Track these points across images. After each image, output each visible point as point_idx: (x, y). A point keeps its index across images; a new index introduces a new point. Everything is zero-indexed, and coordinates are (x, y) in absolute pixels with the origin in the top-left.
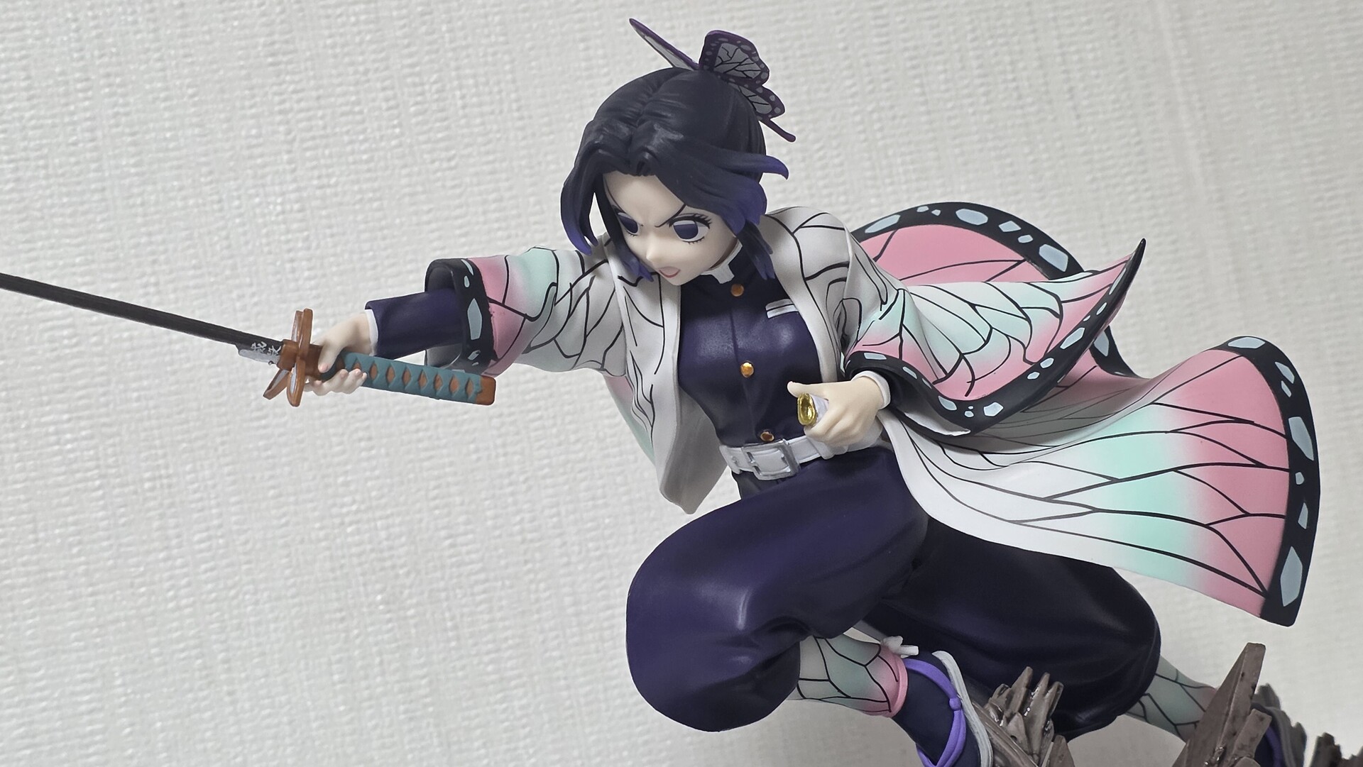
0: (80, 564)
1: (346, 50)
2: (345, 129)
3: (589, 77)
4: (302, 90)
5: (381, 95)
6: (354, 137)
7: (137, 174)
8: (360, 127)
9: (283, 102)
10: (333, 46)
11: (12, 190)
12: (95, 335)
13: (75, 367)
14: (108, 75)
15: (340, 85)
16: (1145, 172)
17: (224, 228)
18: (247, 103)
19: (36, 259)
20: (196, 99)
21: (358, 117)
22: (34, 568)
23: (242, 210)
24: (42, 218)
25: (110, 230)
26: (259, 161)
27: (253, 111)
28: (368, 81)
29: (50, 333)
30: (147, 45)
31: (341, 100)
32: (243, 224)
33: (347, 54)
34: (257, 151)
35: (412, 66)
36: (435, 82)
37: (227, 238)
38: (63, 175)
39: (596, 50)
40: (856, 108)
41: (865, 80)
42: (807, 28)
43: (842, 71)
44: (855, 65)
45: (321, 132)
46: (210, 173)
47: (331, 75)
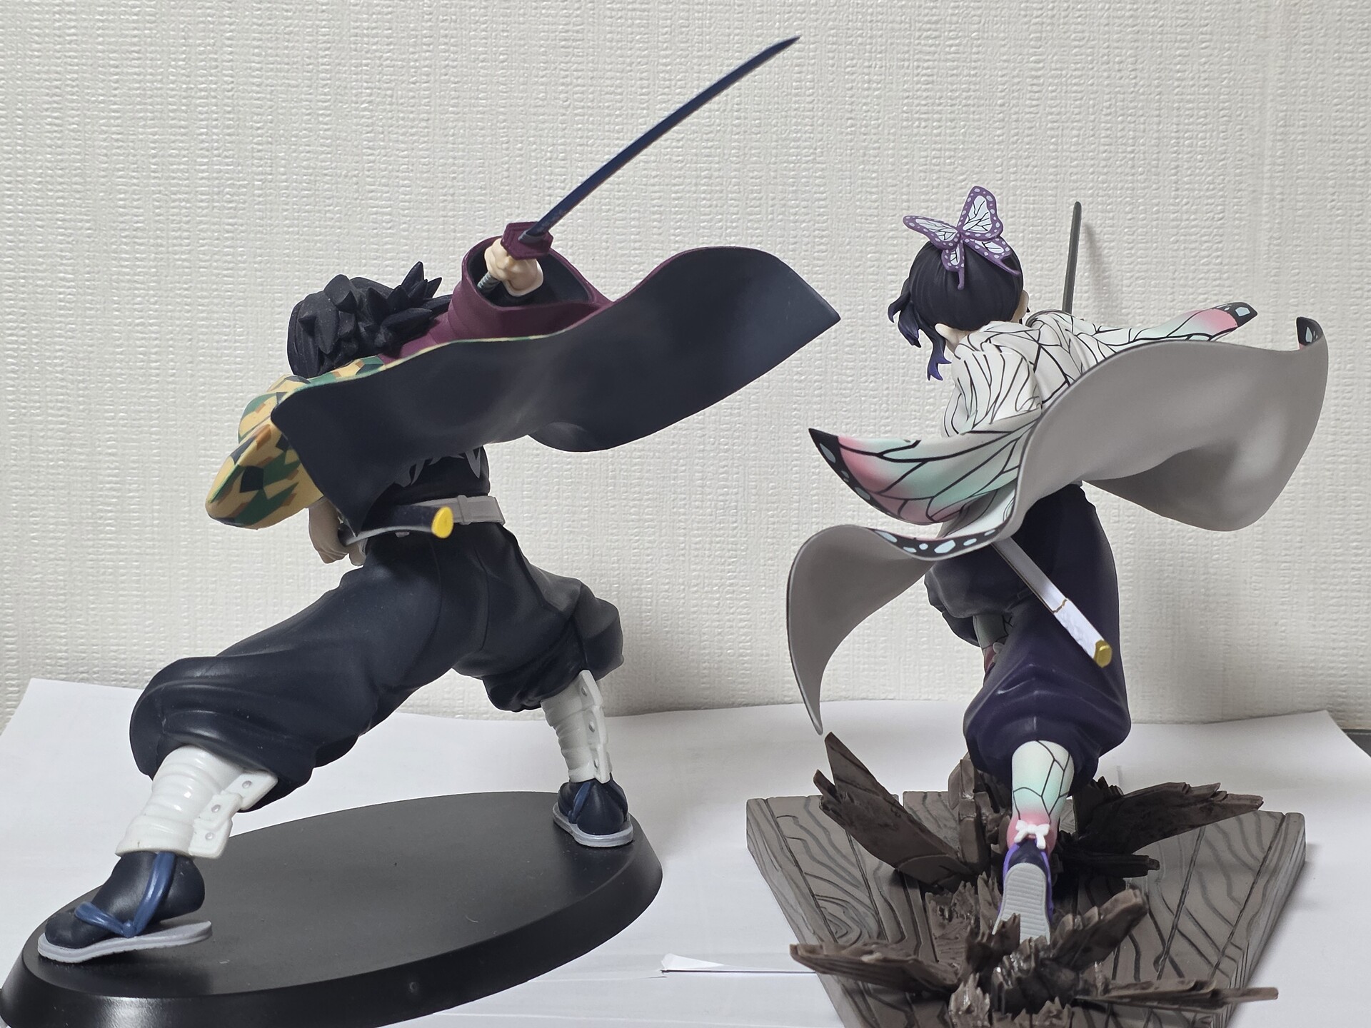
1: (620, 45)
2: (606, 104)
3: (796, 95)
4: (582, 70)
5: (639, 83)
7: (453, 113)
9: (566, 76)
10: (611, 41)
11: (365, 109)
12: (404, 223)
13: (386, 243)
14: (446, 36)
15: (610, 70)
16: (1220, 242)
17: (507, 162)
18: (541, 73)
19: (373, 162)
20: (505, 64)
21: (619, 97)
23: (522, 152)
24: (383, 133)
26: (541, 117)
27: (544, 79)
28: (631, 71)
29: (374, 216)
31: (608, 82)
32: (522, 163)
33: (621, 48)
34: (541, 110)
35: (666, 65)
36: (680, 80)
37: (508, 170)
38: (402, 104)
39: (807, 74)
40: (999, 153)
41: (1012, 132)
42: (975, 84)
43: (995, 122)
44: (1006, 119)
45: (589, 104)
46: (505, 121)
47: (605, 62)
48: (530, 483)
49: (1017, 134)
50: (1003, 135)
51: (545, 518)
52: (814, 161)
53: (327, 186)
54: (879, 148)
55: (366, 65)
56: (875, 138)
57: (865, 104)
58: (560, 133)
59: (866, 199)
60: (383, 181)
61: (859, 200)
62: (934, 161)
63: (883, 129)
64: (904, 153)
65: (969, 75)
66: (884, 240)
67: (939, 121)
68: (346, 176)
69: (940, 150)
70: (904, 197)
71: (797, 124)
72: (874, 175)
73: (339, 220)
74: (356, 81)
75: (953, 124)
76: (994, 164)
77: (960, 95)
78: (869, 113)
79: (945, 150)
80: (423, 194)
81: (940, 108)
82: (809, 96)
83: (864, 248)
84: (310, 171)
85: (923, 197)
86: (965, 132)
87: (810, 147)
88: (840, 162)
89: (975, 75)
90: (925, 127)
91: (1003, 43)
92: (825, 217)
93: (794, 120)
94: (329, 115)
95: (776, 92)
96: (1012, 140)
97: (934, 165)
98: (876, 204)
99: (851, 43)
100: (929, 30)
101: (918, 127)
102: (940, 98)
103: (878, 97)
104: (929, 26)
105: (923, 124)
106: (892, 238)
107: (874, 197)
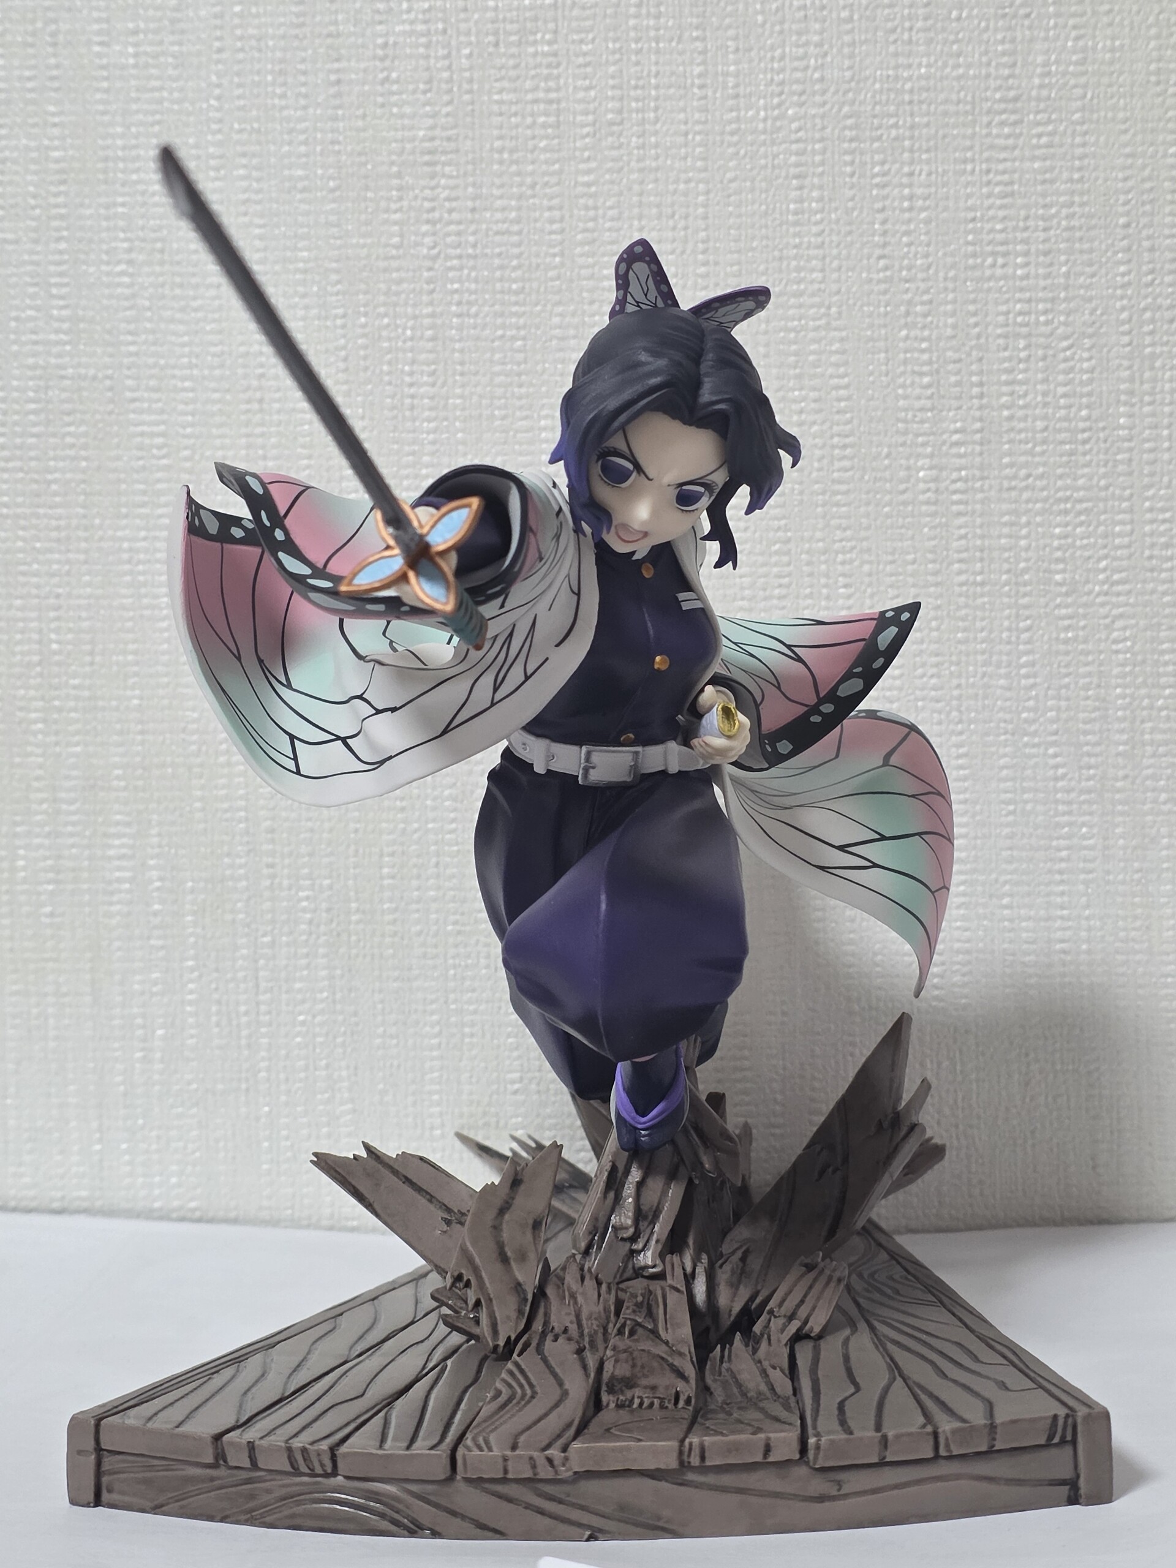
0: (134, 697)
1: (515, 156)
2: (497, 250)
3: (796, 223)
4: (456, 199)
5: (547, 214)
6: (506, 262)
8: (516, 251)
9: (433, 210)
10: (501, 151)
11: (122, 273)
12: (186, 448)
13: (159, 481)
14: (245, 154)
15: (501, 197)
17: (344, 348)
18: (393, 206)
19: (137, 354)
20: (338, 193)
21: (516, 238)
22: (86, 693)
23: (367, 330)
24: (149, 309)
25: (220, 332)
26: (395, 275)
27: (397, 216)
28: (534, 196)
29: (139, 439)
30: (292, 125)
31: (499, 216)
32: (366, 346)
33: (517, 162)
34: (394, 264)
35: (588, 185)
36: (611, 208)
37: (345, 359)
39: (811, 190)
40: (1125, 302)
41: (1144, 268)
42: (1082, 194)
43: (1116, 253)
44: (1134, 248)
45: (470, 251)
46: (339, 282)
47: (493, 184)
48: (392, 854)
49: (1152, 272)
50: (1129, 272)
51: (418, 911)
52: (828, 327)
53: (64, 395)
54: (931, 302)
55: (123, 205)
56: (922, 286)
57: (907, 233)
58: (425, 298)
59: (913, 383)
60: (152, 383)
61: (903, 386)
62: (1019, 319)
63: (937, 272)
64: (971, 308)
65: (1071, 180)
66: (944, 448)
67: (1026, 254)
68: (94, 378)
69: (1029, 301)
70: (974, 379)
71: (798, 269)
72: (924, 345)
73: (85, 447)
74: (108, 229)
75: (1048, 260)
76: (1117, 320)
77: (1058, 212)
78: (913, 248)
79: (1039, 301)
80: (215, 402)
81: (1025, 235)
82: (816, 223)
83: (912, 461)
84: (38, 372)
85: (1004, 377)
86: (1068, 272)
87: (820, 305)
88: (871, 326)
89: (1081, 180)
90: (1004, 266)
91: (1123, 127)
92: (848, 415)
93: (794, 263)
94: (66, 285)
95: (763, 221)
96: (1144, 280)
97: (1021, 325)
98: (929, 392)
99: (880, 138)
100: (1004, 111)
101: (993, 265)
102: (1027, 218)
103: (927, 221)
104: (1003, 106)
105: (1000, 261)
106: (957, 444)
107: (926, 380)
